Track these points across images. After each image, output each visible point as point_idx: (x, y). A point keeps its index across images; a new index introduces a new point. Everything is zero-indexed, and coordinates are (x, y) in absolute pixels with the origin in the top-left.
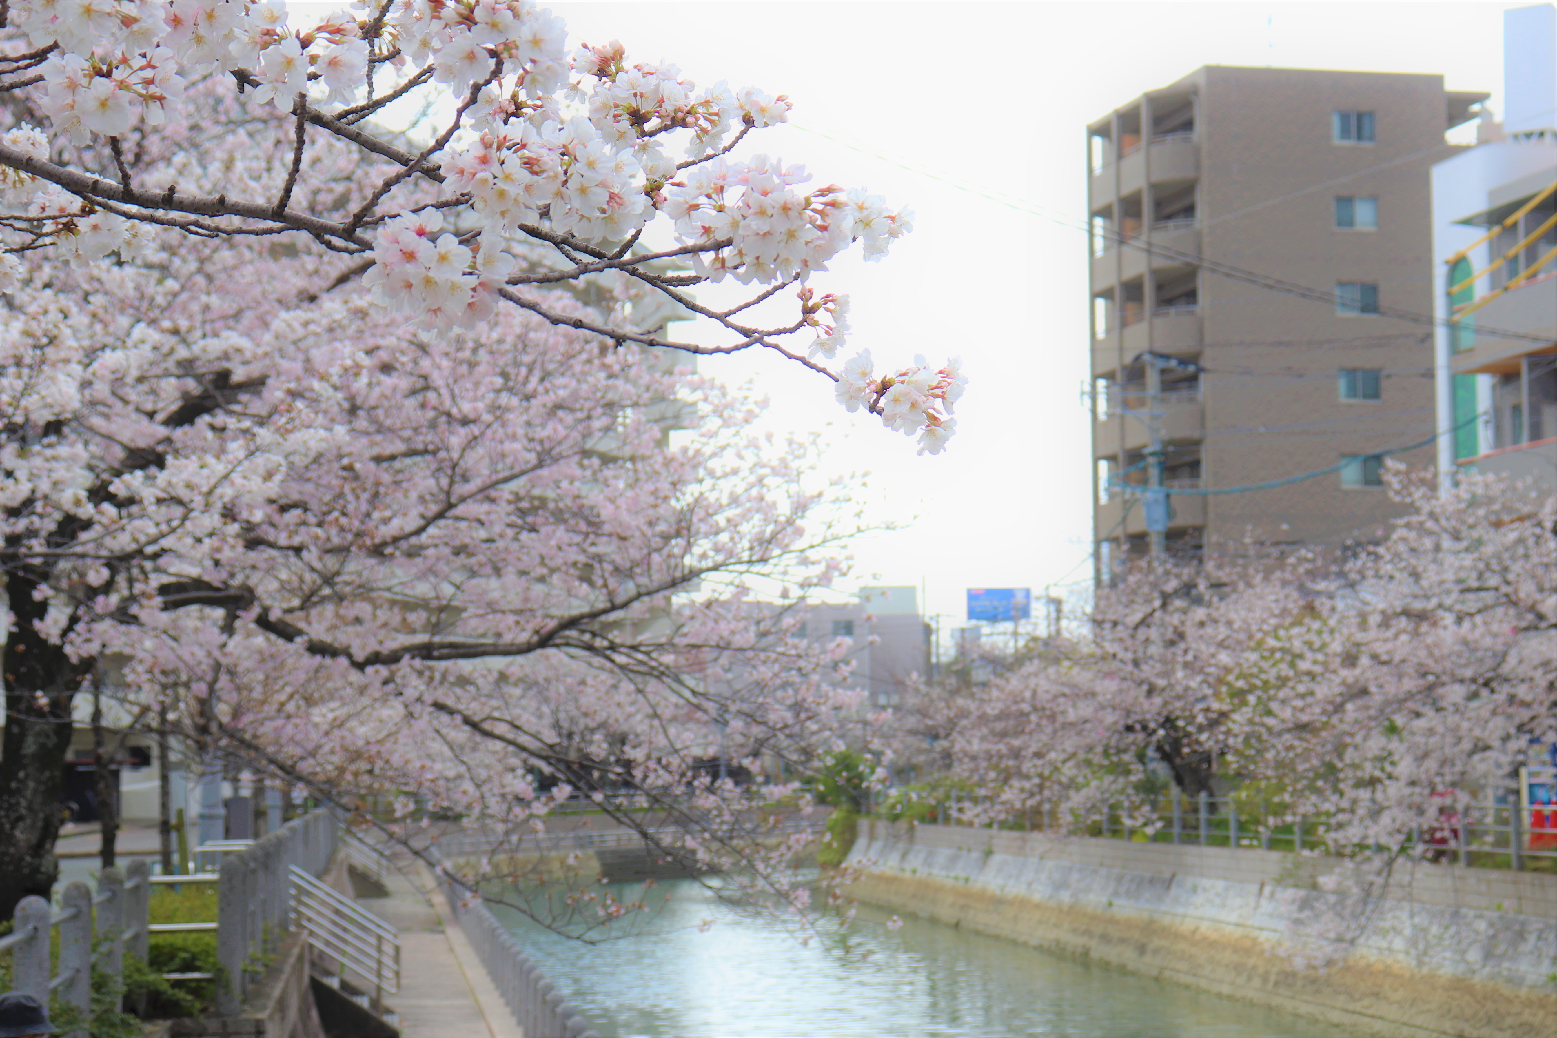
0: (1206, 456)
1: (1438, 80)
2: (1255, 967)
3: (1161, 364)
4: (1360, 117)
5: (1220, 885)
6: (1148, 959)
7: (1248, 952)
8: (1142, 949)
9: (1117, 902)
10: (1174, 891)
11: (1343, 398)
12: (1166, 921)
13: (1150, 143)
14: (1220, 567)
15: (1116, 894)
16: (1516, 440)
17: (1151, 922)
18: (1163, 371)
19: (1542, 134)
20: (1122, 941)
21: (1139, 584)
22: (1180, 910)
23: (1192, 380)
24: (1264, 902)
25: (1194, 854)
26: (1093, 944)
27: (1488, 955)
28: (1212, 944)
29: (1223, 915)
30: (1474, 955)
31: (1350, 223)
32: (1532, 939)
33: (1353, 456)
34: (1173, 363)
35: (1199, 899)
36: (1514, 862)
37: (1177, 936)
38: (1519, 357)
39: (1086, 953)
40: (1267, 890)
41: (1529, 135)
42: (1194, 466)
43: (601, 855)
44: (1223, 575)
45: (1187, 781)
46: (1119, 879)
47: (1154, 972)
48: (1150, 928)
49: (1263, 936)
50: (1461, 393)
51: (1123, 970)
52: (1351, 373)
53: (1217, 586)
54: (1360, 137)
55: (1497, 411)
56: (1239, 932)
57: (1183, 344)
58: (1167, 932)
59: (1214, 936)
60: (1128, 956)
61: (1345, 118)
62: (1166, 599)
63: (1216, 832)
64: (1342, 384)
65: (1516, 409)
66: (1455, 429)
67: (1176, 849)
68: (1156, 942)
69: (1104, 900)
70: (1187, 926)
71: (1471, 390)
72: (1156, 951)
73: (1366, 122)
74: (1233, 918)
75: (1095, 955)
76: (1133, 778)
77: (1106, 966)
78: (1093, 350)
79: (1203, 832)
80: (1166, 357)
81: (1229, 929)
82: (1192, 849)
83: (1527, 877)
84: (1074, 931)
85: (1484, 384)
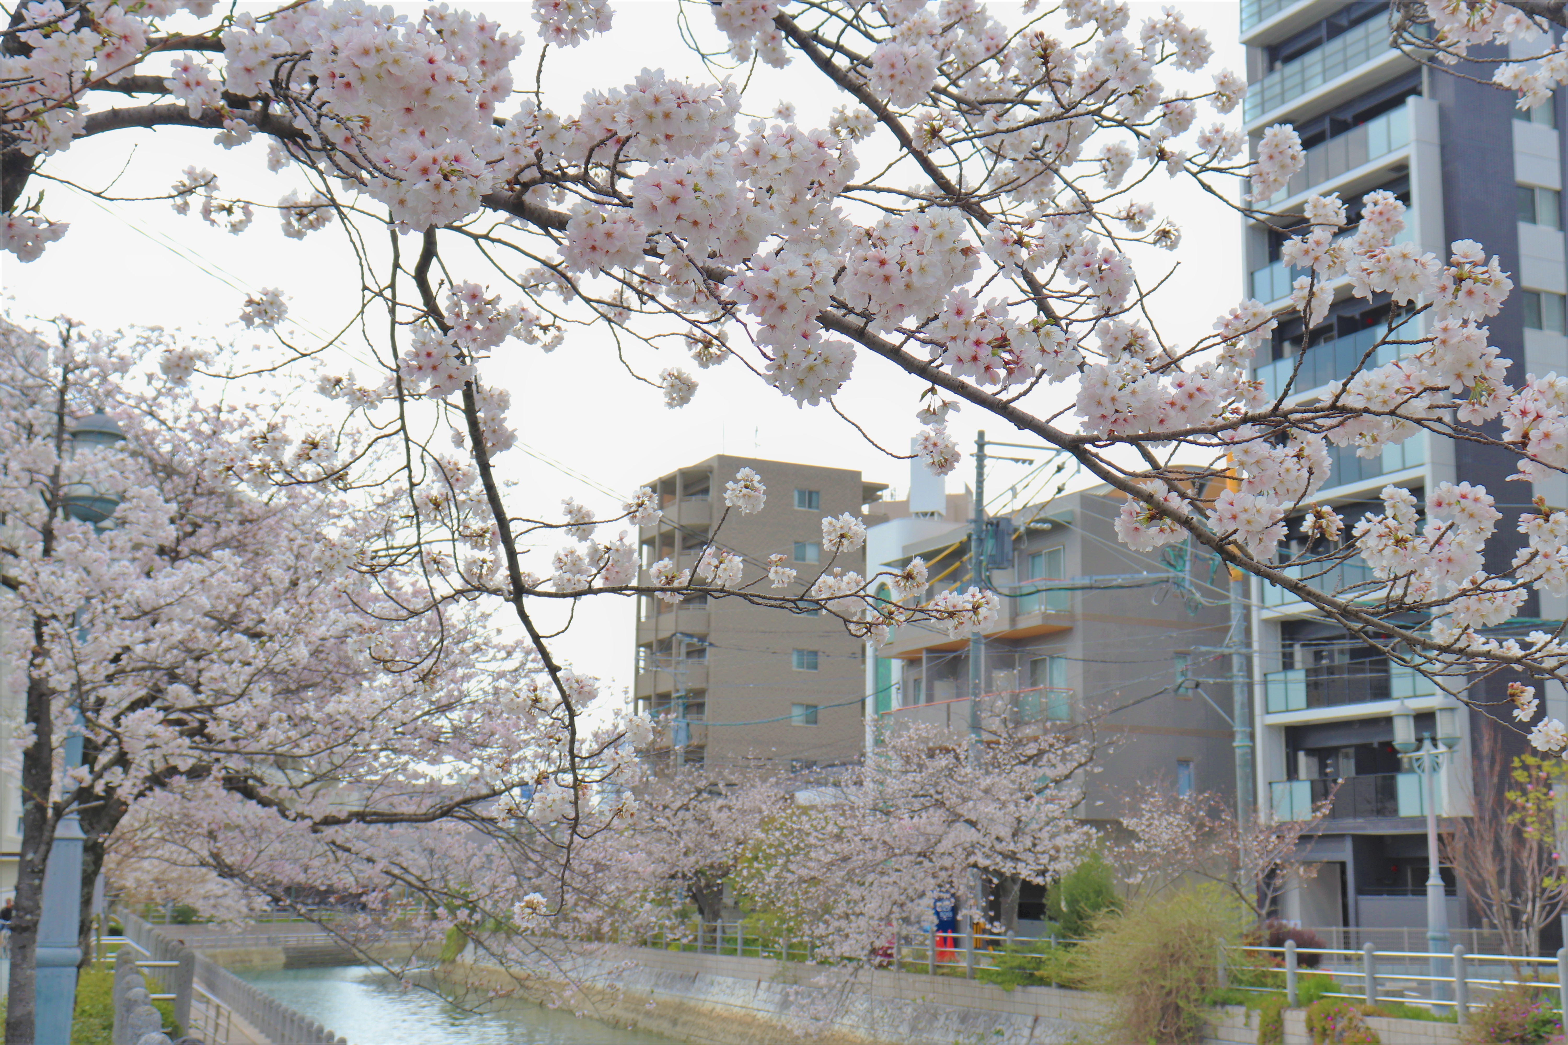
0: (708, 700)
1: (858, 474)
2: (754, 1035)
3: (687, 640)
4: (810, 493)
5: (730, 980)
6: (679, 1028)
7: (749, 1025)
8: (675, 1022)
9: (656, 990)
10: (697, 984)
11: (795, 668)
12: (692, 1003)
13: (681, 501)
14: (733, 773)
15: (656, 985)
16: (916, 700)
17: (681, 1004)
18: (689, 645)
19: (932, 514)
20: (661, 1016)
21: (683, 782)
22: (702, 997)
23: (701, 652)
24: (760, 992)
25: (711, 959)
26: (640, 1018)
27: (913, 1029)
28: (724, 1020)
29: (732, 1000)
30: (904, 1029)
31: (804, 559)
32: (942, 1019)
33: (801, 705)
34: (695, 640)
35: (715, 990)
36: (930, 968)
37: (699, 1014)
38: (919, 651)
39: (635, 1025)
40: (764, 985)
41: (925, 514)
42: (701, 706)
43: (286, 950)
44: (733, 778)
45: (706, 911)
46: (659, 976)
47: (684, 1037)
48: (680, 1008)
49: (760, 1015)
50: (881, 669)
51: (660, 1036)
52: (800, 652)
53: (729, 785)
54: (810, 506)
55: (905, 682)
56: (743, 1011)
57: (698, 628)
58: (693, 1011)
59: (726, 1014)
60: (665, 1026)
61: (802, 493)
62: (699, 792)
63: (727, 946)
64: (795, 658)
65: (917, 682)
66: (877, 693)
67: (700, 956)
68: (685, 1018)
69: (648, 989)
70: (708, 1006)
71: (888, 669)
72: (685, 1024)
73: (814, 496)
74: (739, 1002)
75: (641, 1025)
76: (675, 908)
77: (649, 1032)
78: (638, 629)
79: (718, 945)
80: (691, 636)
81: (736, 1010)
82: (711, 957)
83: (940, 979)
84: (626, 1009)
85: (896, 667)
